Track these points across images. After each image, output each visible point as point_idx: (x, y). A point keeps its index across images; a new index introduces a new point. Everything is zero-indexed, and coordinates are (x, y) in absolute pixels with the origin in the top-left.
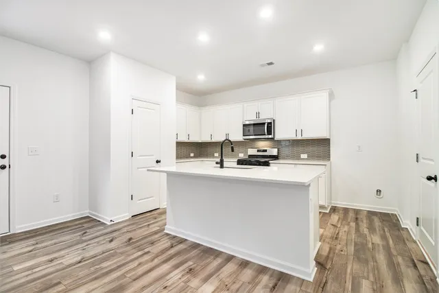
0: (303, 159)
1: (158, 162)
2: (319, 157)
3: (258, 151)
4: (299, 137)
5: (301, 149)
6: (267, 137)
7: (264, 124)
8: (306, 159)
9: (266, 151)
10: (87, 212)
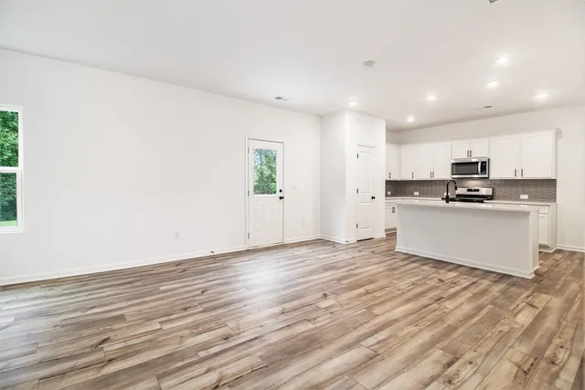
0: (524, 200)
1: (373, 198)
2: (543, 199)
3: (469, 190)
4: (519, 177)
5: (520, 189)
6: (481, 176)
7: (478, 163)
8: (527, 200)
9: (478, 190)
10: (319, 236)
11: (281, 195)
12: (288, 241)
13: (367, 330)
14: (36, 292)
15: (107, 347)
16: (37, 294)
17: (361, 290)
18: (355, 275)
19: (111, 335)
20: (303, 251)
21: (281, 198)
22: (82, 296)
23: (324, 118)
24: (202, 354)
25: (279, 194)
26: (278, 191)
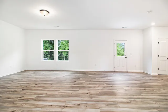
10: (142, 71)
11: (126, 56)
12: (129, 71)
13: (134, 97)
14: (70, 72)
15: (75, 83)
16: (70, 73)
17: (144, 88)
18: (145, 84)
19: (77, 81)
20: (132, 74)
21: (126, 57)
22: (76, 74)
23: (144, 30)
24: (89, 88)
25: (125, 56)
26: (125, 55)
